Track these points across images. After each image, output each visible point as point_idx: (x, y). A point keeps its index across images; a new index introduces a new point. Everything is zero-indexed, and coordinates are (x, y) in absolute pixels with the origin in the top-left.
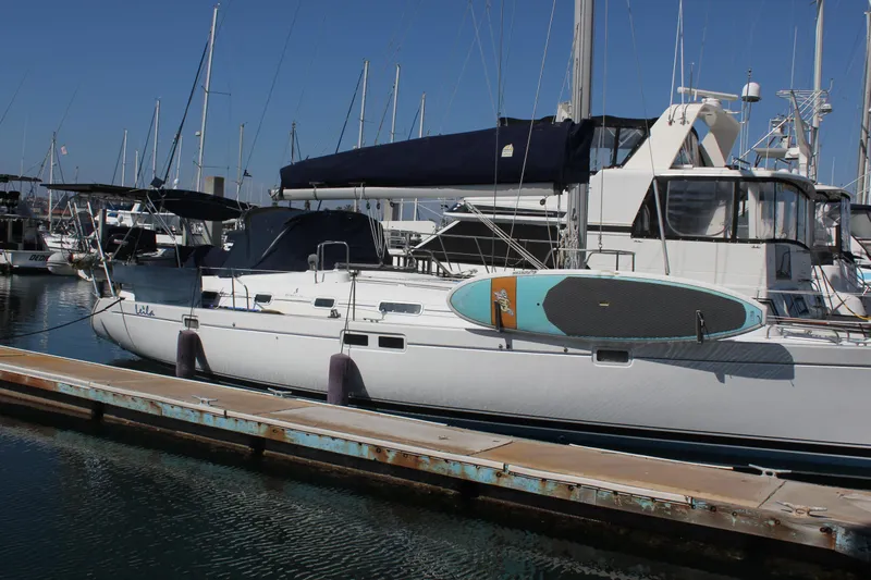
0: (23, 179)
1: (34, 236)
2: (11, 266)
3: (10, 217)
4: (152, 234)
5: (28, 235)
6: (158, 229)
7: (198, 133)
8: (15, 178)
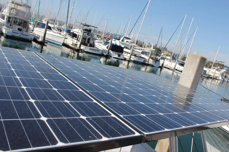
0: (93, 27)
1: (93, 42)
2: (84, 50)
3: (87, 37)
4: (123, 48)
5: (91, 42)
6: (125, 47)
7: (140, 24)
8: (91, 26)
